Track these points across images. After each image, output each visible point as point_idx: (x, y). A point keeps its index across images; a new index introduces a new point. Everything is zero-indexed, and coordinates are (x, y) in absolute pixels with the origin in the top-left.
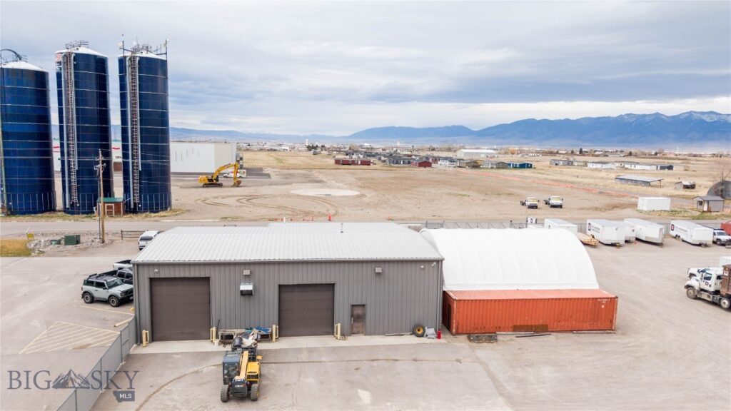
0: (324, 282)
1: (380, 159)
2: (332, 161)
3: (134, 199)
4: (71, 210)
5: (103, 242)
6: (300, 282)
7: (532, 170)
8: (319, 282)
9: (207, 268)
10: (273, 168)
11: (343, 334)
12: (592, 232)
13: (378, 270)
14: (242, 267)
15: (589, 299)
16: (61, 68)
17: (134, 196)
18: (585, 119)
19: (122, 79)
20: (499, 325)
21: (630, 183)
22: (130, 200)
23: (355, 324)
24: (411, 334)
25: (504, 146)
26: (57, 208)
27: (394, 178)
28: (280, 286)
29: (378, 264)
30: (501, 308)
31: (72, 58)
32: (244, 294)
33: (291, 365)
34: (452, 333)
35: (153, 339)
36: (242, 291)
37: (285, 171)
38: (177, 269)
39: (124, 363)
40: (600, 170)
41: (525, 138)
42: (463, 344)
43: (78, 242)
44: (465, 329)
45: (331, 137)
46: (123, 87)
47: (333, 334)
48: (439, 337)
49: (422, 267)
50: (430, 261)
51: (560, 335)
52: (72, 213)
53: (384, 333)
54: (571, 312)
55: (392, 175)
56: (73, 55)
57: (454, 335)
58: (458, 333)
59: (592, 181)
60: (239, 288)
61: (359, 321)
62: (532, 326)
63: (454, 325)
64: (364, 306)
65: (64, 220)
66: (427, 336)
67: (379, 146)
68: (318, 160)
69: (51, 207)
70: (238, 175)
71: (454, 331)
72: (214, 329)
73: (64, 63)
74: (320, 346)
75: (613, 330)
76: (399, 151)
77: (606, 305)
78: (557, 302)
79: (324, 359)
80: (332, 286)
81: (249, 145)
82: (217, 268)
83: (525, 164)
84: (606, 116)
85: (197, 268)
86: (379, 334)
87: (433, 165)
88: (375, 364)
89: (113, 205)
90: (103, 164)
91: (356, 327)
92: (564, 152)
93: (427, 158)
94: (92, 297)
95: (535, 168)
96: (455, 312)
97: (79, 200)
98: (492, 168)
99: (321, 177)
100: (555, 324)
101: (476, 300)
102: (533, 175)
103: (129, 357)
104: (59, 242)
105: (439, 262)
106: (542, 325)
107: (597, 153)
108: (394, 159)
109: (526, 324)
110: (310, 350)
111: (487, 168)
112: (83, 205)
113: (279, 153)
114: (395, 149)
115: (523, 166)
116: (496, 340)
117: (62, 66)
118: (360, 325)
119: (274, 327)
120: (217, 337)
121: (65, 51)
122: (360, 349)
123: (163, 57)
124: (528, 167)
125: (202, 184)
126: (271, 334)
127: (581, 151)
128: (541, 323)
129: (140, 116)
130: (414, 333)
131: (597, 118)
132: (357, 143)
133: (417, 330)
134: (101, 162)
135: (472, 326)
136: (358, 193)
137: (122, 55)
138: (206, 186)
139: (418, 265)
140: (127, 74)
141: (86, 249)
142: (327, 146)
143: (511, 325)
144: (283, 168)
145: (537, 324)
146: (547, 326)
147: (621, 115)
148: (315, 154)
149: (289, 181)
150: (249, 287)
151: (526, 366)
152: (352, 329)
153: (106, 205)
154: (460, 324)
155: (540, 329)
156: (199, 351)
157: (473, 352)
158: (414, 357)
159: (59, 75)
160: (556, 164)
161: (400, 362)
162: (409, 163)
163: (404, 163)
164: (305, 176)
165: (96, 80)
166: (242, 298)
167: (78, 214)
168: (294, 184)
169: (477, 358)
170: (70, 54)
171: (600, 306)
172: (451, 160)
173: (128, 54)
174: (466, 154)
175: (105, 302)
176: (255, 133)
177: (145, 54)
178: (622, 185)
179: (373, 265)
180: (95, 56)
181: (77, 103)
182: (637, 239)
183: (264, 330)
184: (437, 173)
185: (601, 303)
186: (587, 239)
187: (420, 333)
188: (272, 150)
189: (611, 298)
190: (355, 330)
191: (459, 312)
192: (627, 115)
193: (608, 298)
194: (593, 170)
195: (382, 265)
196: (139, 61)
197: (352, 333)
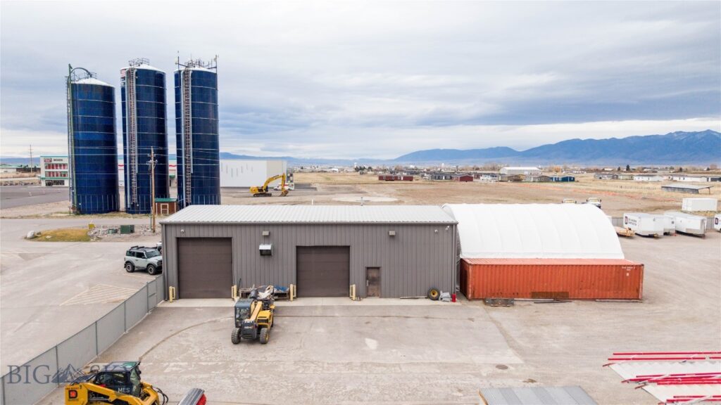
0: (339, 244)
1: (423, 176)
2: (376, 179)
3: (186, 200)
4: (131, 210)
5: (154, 231)
6: (317, 244)
7: (574, 183)
8: (334, 244)
9: (229, 229)
10: (320, 183)
11: (357, 296)
12: (629, 226)
13: (392, 233)
14: (261, 228)
15: (612, 266)
16: (124, 83)
17: (186, 197)
18: (632, 138)
19: (177, 91)
20: (517, 291)
21: (677, 191)
22: (183, 201)
23: (371, 287)
24: (426, 298)
25: (548, 166)
26: (121, 209)
27: (434, 189)
28: (298, 247)
29: (392, 228)
30: (518, 273)
31: (134, 73)
32: (264, 253)
33: (304, 319)
34: (467, 299)
35: (180, 296)
36: (261, 251)
37: (331, 186)
38: (201, 229)
39: (150, 313)
40: (647, 183)
41: (571, 158)
42: (478, 307)
43: (132, 231)
44: (481, 294)
45: (378, 161)
46: (178, 98)
47: (349, 296)
48: (454, 300)
49: (436, 231)
50: (443, 225)
51: (581, 302)
52: (133, 213)
53: (398, 296)
54: (593, 279)
55: (431, 187)
56: (135, 71)
57: (470, 300)
58: (474, 299)
59: (636, 190)
60: (259, 247)
61: (374, 283)
62: (551, 292)
63: (470, 290)
64: (378, 268)
65: (125, 217)
66: (442, 299)
67: (424, 166)
68: (364, 178)
69: (115, 207)
70: (286, 188)
71: (470, 296)
72: (235, 287)
73: (128, 78)
74: (334, 305)
75: (639, 299)
76: (443, 170)
77: (630, 272)
78: (578, 268)
79: (337, 315)
80: (347, 248)
81: (302, 168)
82: (239, 229)
83: (567, 177)
84: (655, 134)
85: (220, 229)
86: (394, 297)
87: (474, 180)
88: (386, 319)
89: (168, 204)
90: (154, 160)
91: (372, 289)
92: (610, 169)
93: (470, 174)
94: (133, 267)
95: (578, 181)
96: (471, 277)
97: (138, 201)
98: (534, 182)
99: (364, 189)
100: (577, 291)
101: (492, 265)
102: (575, 186)
103: (155, 309)
104: (116, 232)
105: (453, 226)
106: (563, 292)
107: (645, 170)
108: (437, 176)
109: (545, 291)
110: (324, 308)
111: (528, 182)
112: (142, 206)
113: (329, 174)
114: (439, 169)
115: (565, 180)
116: (513, 304)
117: (125, 81)
118: (375, 287)
119: (291, 286)
120: (238, 295)
121: (128, 67)
122: (373, 308)
123: (213, 71)
124: (571, 180)
125: (252, 195)
126: (289, 293)
127: (628, 168)
128: (561, 290)
129: (193, 124)
130: (429, 297)
131: (645, 136)
132: (403, 165)
133: (432, 294)
134: (153, 158)
135: (489, 291)
136: (396, 200)
137: (177, 70)
138: (256, 195)
139: (432, 228)
140: (182, 86)
141: (138, 236)
142: (374, 168)
143: (529, 291)
144: (330, 184)
145: (556, 291)
146: (567, 293)
147: (671, 133)
148: (361, 174)
149: (333, 192)
150: (267, 247)
151: (541, 325)
152: (367, 291)
153: (161, 204)
154: (476, 288)
155: (559, 297)
156: (220, 306)
157: (487, 312)
158: (426, 315)
159: (123, 90)
160: (600, 178)
161: (411, 319)
162: (451, 178)
163: (446, 178)
164: (349, 189)
165: (155, 92)
166: (262, 258)
167: (138, 213)
168: (336, 195)
169: (491, 318)
170: (133, 70)
171: (624, 275)
172: (493, 175)
173: (183, 69)
174: (510, 171)
175: (144, 271)
176: (308, 158)
177: (197, 68)
178: (668, 193)
179: (387, 229)
180: (155, 71)
181: (138, 114)
182: (678, 232)
183: (282, 289)
184: (478, 186)
185: (625, 271)
186: (622, 231)
187: (435, 296)
188: (322, 171)
189: (636, 266)
190: (370, 292)
191: (474, 277)
192: (677, 133)
193: (632, 266)
194: (638, 182)
195: (396, 228)
196: (192, 74)
197: (368, 296)
